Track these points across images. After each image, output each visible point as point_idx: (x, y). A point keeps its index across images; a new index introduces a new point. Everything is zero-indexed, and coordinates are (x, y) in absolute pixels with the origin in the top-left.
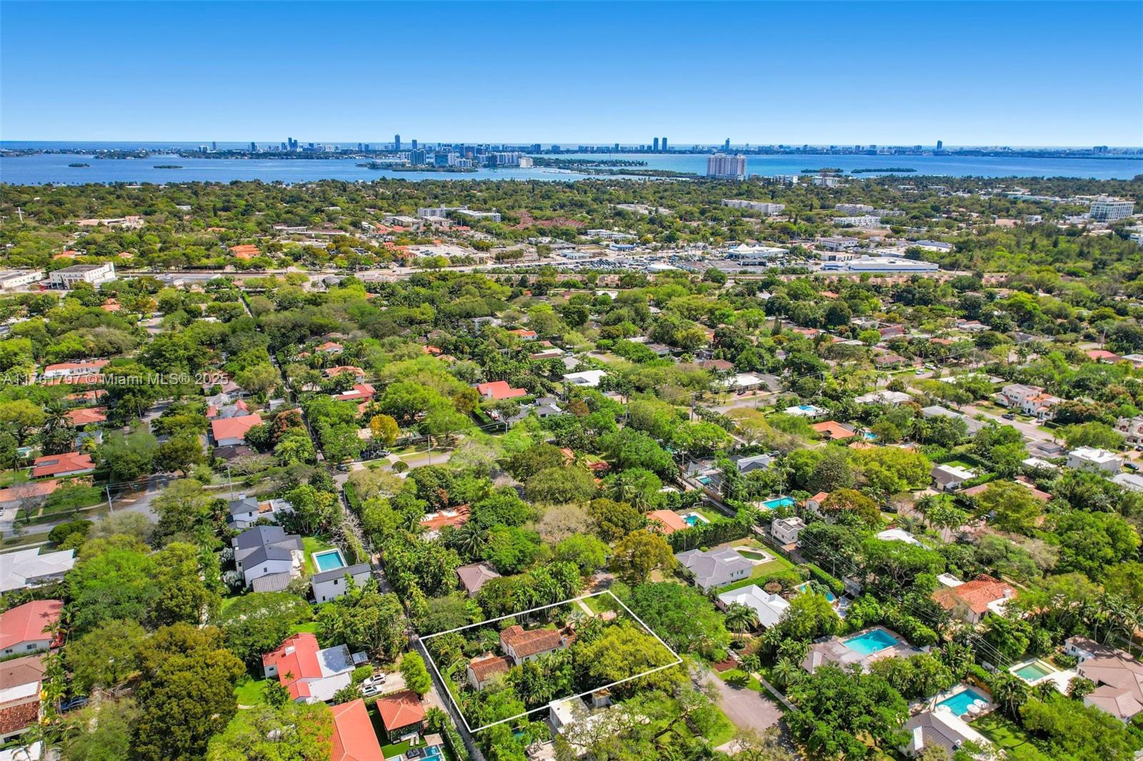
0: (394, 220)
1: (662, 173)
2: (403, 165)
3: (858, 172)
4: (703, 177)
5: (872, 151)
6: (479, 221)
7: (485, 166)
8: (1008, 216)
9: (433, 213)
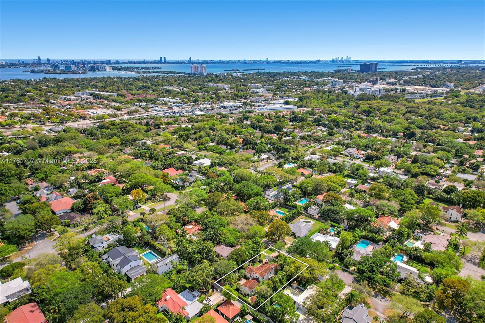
0: (65, 98)
1: (172, 72)
2: (49, 71)
3: (245, 70)
4: (189, 74)
5: (245, 62)
6: (108, 97)
7: (90, 71)
8: (306, 87)
9: (83, 94)
